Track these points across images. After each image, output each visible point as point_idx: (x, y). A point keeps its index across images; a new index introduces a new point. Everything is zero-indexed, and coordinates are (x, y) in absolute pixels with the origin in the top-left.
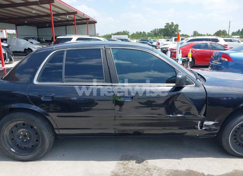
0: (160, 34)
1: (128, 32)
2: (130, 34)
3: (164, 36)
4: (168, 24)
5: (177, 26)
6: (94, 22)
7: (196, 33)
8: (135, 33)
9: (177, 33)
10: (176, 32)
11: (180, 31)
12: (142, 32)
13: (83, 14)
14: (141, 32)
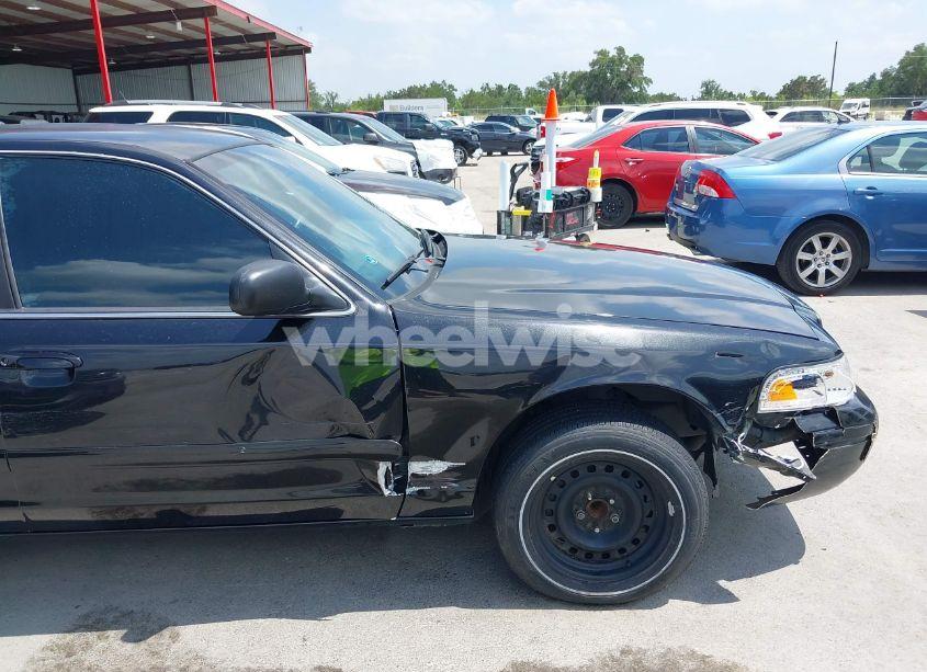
0: (573, 93)
1: (451, 86)
2: (458, 95)
3: (589, 101)
4: (603, 53)
5: (638, 60)
6: (301, 50)
7: (713, 87)
8: (477, 89)
9: (636, 90)
10: (635, 85)
11: (649, 81)
12: (506, 86)
13: (244, 17)
14: (500, 88)
